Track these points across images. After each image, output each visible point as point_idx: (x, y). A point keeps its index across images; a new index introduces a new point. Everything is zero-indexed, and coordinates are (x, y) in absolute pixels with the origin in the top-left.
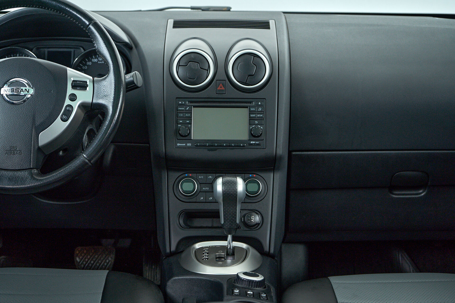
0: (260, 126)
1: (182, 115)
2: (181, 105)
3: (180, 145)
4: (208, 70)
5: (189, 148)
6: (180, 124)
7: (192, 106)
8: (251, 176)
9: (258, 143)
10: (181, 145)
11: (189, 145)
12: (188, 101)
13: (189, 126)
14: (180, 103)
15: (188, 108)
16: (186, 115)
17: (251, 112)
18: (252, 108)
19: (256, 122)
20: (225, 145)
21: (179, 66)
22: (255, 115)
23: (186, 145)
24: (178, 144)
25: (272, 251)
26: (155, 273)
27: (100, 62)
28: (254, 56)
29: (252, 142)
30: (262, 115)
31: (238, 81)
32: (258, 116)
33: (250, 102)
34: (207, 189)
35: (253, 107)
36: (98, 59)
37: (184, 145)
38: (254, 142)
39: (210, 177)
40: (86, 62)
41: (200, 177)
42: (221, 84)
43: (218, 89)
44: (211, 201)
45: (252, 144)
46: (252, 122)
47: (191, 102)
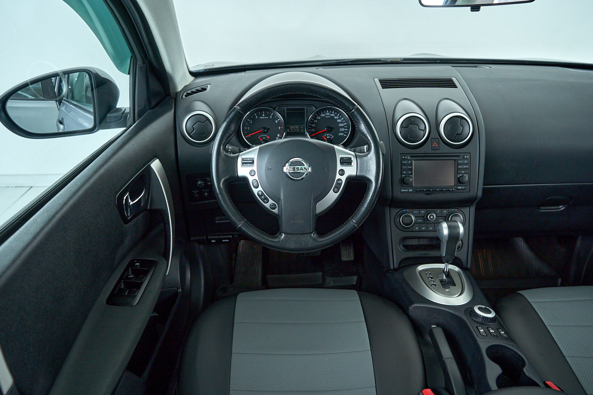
0: (465, 175)
1: (405, 167)
2: (405, 159)
3: (404, 190)
4: (424, 131)
5: (411, 192)
6: (404, 174)
7: (413, 160)
8: (453, 210)
9: (464, 188)
10: (405, 190)
11: (410, 190)
12: (410, 156)
13: (411, 176)
14: (403, 157)
15: (410, 161)
16: (409, 167)
17: (458, 164)
18: (460, 161)
19: (463, 172)
20: (438, 190)
21: (402, 127)
22: (462, 167)
23: (408, 190)
24: (402, 190)
25: (469, 266)
26: (349, 252)
27: (327, 117)
28: (461, 118)
29: (459, 188)
30: (467, 167)
31: (448, 139)
32: (464, 167)
34: (421, 221)
35: (460, 160)
36: (325, 114)
37: (407, 190)
38: (461, 188)
39: (423, 212)
40: (316, 117)
41: (415, 212)
42: (435, 142)
43: (433, 146)
44: (424, 230)
45: (459, 189)
46: (459, 171)
47: (412, 157)
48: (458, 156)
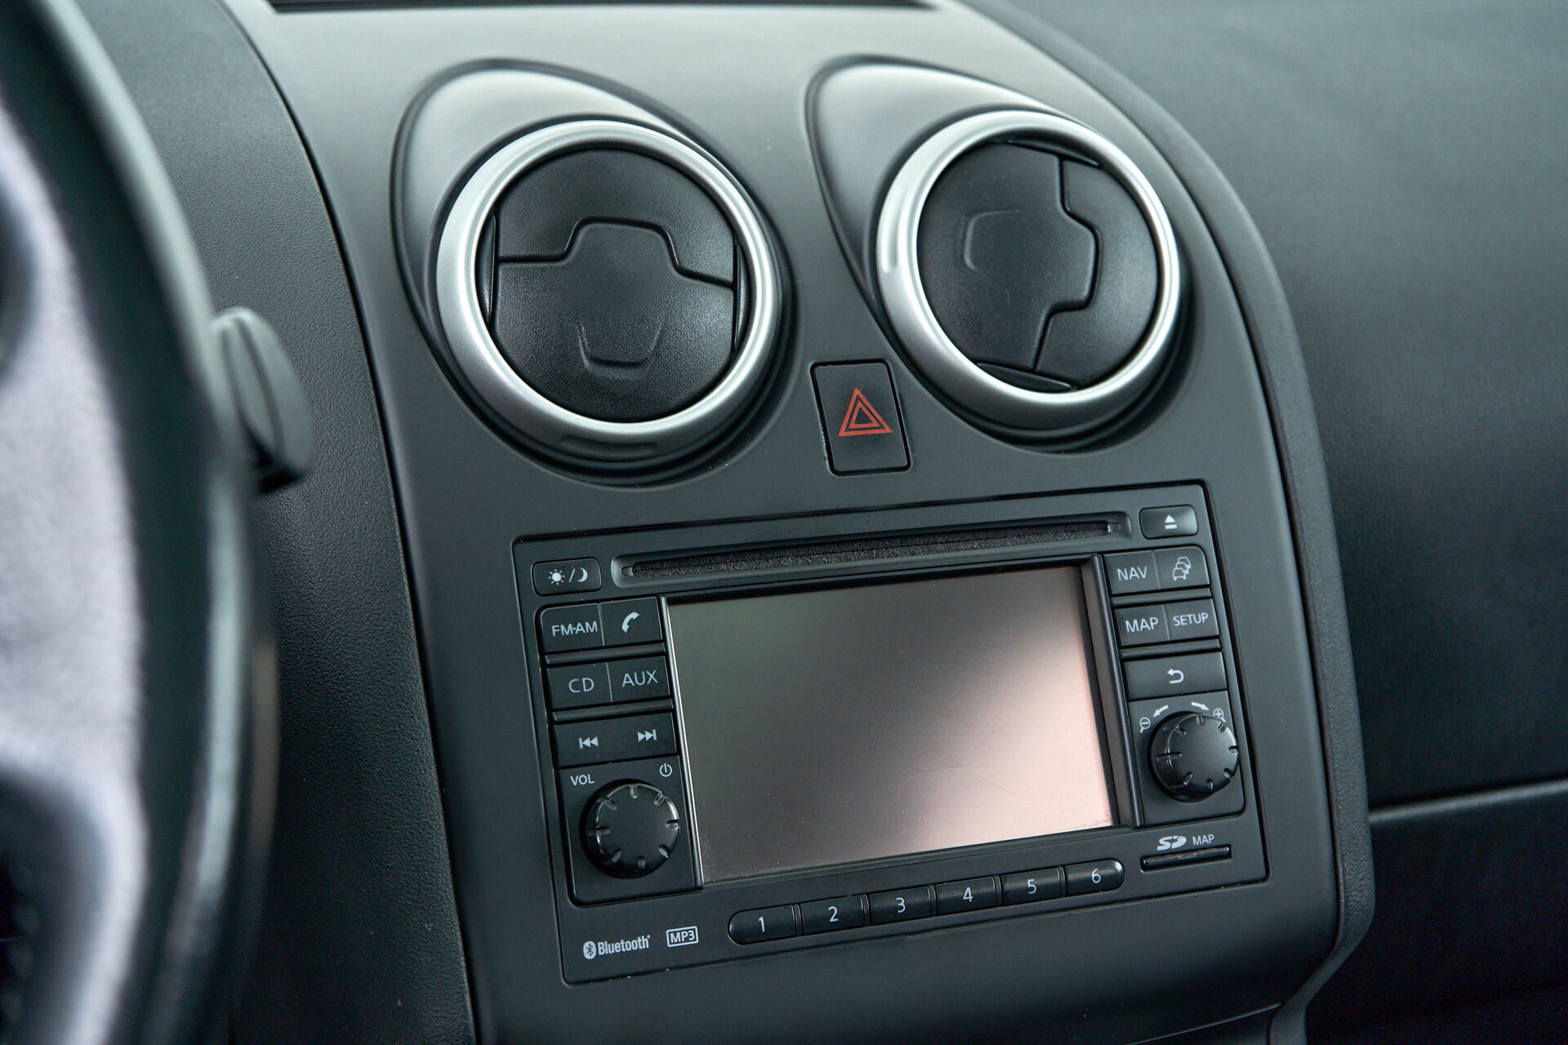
0: (1204, 707)
1: (588, 684)
2: (570, 600)
3: (605, 948)
4: (733, 286)
5: (685, 960)
6: (586, 762)
7: (663, 600)
9: (1208, 839)
10: (616, 948)
11: (681, 937)
12: (621, 558)
13: (665, 770)
14: (557, 577)
15: (634, 615)
16: (627, 680)
17: (1120, 602)
18: (1127, 566)
19: (1176, 674)
20: (968, 894)
21: (499, 261)
22: (1153, 622)
23: (658, 941)
24: (590, 950)
28: (1062, 158)
29: (1164, 845)
30: (1203, 617)
31: (975, 361)
32: (1180, 621)
33: (1103, 522)
35: (1132, 555)
37: (642, 943)
38: (1181, 841)
42: (857, 392)
43: (843, 433)
45: (1171, 861)
46: (1141, 673)
47: (643, 563)
48: (1097, 523)
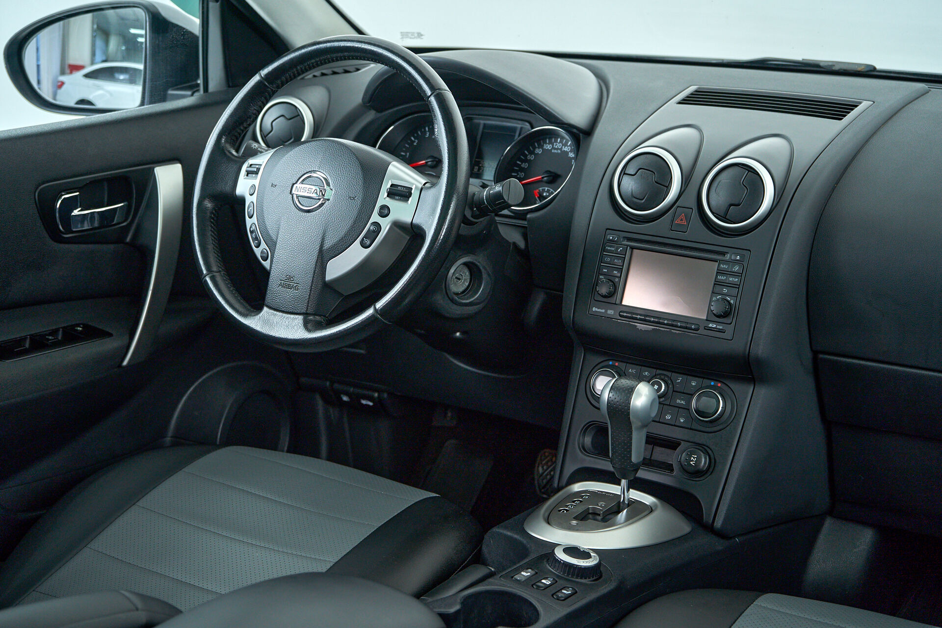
0: (729, 299)
1: (609, 260)
2: (612, 242)
3: (597, 310)
4: (667, 189)
5: (610, 316)
6: (604, 274)
7: (629, 247)
8: (712, 383)
9: (721, 327)
10: (599, 310)
11: (611, 312)
12: (624, 237)
13: (617, 280)
14: (611, 238)
15: (621, 249)
16: (616, 261)
17: (720, 272)
18: (723, 264)
19: (725, 290)
20: (666, 322)
21: (625, 173)
22: (725, 278)
23: (606, 311)
24: (594, 309)
25: (718, 524)
27: (555, 151)
28: (749, 171)
29: (710, 325)
30: (737, 280)
31: (712, 213)
32: (731, 279)
33: (723, 254)
35: (725, 262)
36: (553, 146)
37: (603, 311)
38: (715, 326)
39: (646, 373)
40: (534, 148)
41: (630, 371)
42: (683, 214)
43: (676, 222)
45: (711, 329)
46: (718, 288)
47: (628, 239)
